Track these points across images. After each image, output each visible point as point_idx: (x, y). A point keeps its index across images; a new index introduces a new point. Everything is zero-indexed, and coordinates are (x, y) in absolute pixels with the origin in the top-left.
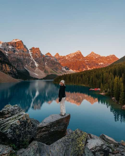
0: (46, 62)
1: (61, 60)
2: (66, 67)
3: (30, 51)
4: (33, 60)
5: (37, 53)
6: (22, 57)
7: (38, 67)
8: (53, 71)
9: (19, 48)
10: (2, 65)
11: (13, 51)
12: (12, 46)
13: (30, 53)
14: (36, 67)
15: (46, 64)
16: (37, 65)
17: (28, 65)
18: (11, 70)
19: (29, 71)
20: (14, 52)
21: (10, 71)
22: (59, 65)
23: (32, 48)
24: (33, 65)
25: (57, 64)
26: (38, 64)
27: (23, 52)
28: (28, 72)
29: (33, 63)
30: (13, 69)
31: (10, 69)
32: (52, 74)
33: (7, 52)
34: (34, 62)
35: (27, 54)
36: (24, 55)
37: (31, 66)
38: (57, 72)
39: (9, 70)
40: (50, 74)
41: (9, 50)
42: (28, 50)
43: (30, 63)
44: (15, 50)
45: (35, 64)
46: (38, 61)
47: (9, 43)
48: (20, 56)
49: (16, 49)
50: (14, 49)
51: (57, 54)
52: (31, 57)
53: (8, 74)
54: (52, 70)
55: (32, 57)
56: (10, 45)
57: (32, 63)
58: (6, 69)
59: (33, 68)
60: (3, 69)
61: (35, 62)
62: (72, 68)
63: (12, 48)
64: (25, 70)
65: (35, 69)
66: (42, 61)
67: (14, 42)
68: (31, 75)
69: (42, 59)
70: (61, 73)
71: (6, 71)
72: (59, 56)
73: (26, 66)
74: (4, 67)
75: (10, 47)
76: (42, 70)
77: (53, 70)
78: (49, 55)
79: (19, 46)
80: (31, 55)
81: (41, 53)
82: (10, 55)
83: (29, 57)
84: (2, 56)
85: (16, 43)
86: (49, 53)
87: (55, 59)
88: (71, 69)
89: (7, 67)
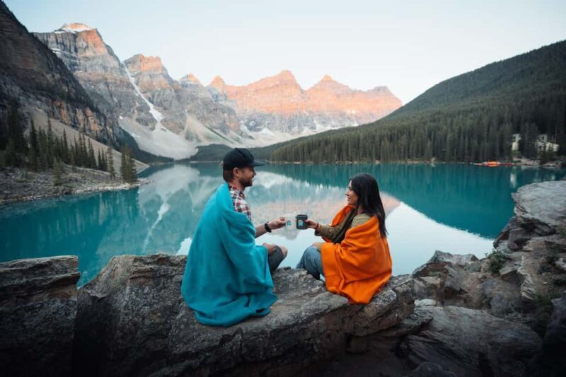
0: (189, 106)
2: (250, 121)
4: (143, 97)
6: (102, 86)
7: (161, 122)
8: (214, 134)
9: (89, 54)
10: (75, 112)
12: (63, 46)
13: (129, 73)
14: (156, 122)
15: (186, 111)
16: (156, 114)
17: (127, 115)
18: (103, 130)
19: (133, 135)
22: (229, 115)
23: (136, 56)
24: (143, 114)
25: (224, 113)
26: (159, 110)
29: (144, 108)
30: (106, 125)
31: (101, 125)
32: (212, 143)
34: (146, 104)
35: (121, 76)
36: (109, 81)
37: (137, 120)
38: (224, 138)
39: (97, 129)
40: (206, 143)
42: (122, 62)
43: (132, 107)
45: (150, 112)
46: (159, 100)
47: (48, 34)
51: (218, 80)
52: (134, 88)
54: (211, 132)
55: (137, 88)
57: (140, 110)
58: (87, 128)
59: (147, 124)
60: (79, 124)
61: (151, 105)
62: (269, 124)
65: (153, 129)
66: (175, 102)
67: (68, 33)
69: (174, 94)
70: (238, 140)
72: (224, 87)
74: (80, 117)
76: (178, 133)
77: (211, 130)
78: (192, 80)
79: (87, 47)
80: (133, 80)
83: (129, 89)
85: (74, 36)
86: (190, 77)
87: (213, 97)
88: (265, 126)
89: (90, 118)
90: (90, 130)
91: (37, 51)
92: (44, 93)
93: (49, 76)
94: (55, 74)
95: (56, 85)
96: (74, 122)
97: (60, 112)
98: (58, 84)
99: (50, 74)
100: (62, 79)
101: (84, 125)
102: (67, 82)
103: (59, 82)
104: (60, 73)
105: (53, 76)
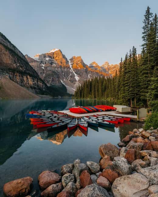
0: (90, 74)
1: (112, 70)
3: (70, 61)
4: (73, 72)
5: (79, 63)
6: (59, 69)
7: (78, 81)
9: (57, 58)
10: (23, 77)
11: (50, 63)
12: (50, 57)
13: (70, 63)
14: (76, 81)
15: (89, 76)
16: (77, 78)
17: (66, 79)
18: (35, 84)
19: (66, 86)
20: (52, 65)
21: (33, 84)
23: (73, 57)
26: (78, 76)
27: (61, 63)
28: (65, 88)
29: (73, 76)
30: (38, 81)
31: (34, 81)
33: (43, 65)
34: (74, 74)
35: (66, 65)
36: (62, 67)
37: (70, 80)
39: (31, 83)
41: (46, 63)
42: (68, 60)
43: (69, 76)
44: (53, 62)
45: (75, 77)
46: (79, 73)
47: (46, 54)
48: (58, 68)
49: (53, 60)
50: (51, 60)
51: (106, 62)
52: (70, 69)
53: (30, 89)
55: (72, 69)
56: (48, 57)
57: (71, 77)
58: (27, 83)
59: (73, 82)
60: (24, 81)
61: (76, 75)
63: (49, 60)
64: (61, 85)
65: (75, 84)
66: (85, 73)
67: (51, 53)
68: (68, 92)
69: (84, 70)
71: (27, 85)
72: (109, 66)
73: (64, 80)
74: (25, 79)
75: (47, 59)
78: (94, 65)
79: (57, 56)
80: (71, 66)
81: (84, 63)
82: (46, 68)
83: (69, 69)
84: (24, 66)
85: (53, 53)
86: (94, 63)
87: (103, 70)
89: (29, 79)
90: (28, 84)
91: (11, 56)
92: (11, 71)
93: (15, 65)
94: (17, 64)
95: (17, 68)
96: (22, 81)
97: (16, 78)
98: (18, 67)
99: (15, 64)
100: (20, 66)
101: (26, 82)
102: (22, 66)
103: (18, 66)
104: (19, 64)
105: (16, 65)
